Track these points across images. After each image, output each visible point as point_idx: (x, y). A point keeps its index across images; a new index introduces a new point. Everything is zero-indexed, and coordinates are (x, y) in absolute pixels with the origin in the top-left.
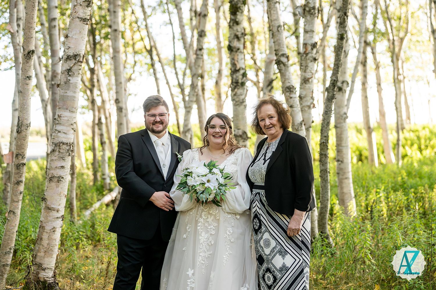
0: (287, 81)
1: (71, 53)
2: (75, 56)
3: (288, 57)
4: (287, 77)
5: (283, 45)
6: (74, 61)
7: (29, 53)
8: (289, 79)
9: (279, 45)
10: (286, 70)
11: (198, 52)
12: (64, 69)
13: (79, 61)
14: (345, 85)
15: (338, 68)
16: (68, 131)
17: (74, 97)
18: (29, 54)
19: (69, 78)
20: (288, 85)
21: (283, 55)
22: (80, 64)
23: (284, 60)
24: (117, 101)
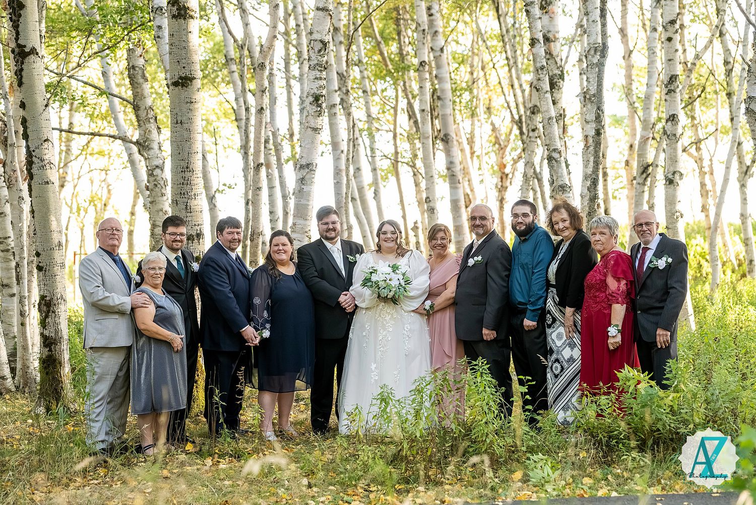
0: (559, 179)
1: (304, 162)
2: (308, 165)
3: (560, 152)
4: (559, 175)
5: (555, 139)
6: (307, 170)
7: (258, 165)
8: (562, 176)
9: (550, 139)
10: (559, 166)
11: (531, 134)
12: (298, 178)
13: (311, 170)
14: (677, 176)
15: (597, 165)
16: (303, 238)
17: (308, 205)
18: (258, 167)
19: (303, 187)
20: (561, 183)
21: (555, 150)
22: (313, 172)
23: (556, 155)
24: (428, 200)
